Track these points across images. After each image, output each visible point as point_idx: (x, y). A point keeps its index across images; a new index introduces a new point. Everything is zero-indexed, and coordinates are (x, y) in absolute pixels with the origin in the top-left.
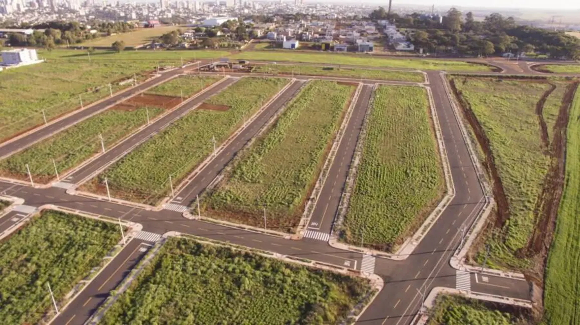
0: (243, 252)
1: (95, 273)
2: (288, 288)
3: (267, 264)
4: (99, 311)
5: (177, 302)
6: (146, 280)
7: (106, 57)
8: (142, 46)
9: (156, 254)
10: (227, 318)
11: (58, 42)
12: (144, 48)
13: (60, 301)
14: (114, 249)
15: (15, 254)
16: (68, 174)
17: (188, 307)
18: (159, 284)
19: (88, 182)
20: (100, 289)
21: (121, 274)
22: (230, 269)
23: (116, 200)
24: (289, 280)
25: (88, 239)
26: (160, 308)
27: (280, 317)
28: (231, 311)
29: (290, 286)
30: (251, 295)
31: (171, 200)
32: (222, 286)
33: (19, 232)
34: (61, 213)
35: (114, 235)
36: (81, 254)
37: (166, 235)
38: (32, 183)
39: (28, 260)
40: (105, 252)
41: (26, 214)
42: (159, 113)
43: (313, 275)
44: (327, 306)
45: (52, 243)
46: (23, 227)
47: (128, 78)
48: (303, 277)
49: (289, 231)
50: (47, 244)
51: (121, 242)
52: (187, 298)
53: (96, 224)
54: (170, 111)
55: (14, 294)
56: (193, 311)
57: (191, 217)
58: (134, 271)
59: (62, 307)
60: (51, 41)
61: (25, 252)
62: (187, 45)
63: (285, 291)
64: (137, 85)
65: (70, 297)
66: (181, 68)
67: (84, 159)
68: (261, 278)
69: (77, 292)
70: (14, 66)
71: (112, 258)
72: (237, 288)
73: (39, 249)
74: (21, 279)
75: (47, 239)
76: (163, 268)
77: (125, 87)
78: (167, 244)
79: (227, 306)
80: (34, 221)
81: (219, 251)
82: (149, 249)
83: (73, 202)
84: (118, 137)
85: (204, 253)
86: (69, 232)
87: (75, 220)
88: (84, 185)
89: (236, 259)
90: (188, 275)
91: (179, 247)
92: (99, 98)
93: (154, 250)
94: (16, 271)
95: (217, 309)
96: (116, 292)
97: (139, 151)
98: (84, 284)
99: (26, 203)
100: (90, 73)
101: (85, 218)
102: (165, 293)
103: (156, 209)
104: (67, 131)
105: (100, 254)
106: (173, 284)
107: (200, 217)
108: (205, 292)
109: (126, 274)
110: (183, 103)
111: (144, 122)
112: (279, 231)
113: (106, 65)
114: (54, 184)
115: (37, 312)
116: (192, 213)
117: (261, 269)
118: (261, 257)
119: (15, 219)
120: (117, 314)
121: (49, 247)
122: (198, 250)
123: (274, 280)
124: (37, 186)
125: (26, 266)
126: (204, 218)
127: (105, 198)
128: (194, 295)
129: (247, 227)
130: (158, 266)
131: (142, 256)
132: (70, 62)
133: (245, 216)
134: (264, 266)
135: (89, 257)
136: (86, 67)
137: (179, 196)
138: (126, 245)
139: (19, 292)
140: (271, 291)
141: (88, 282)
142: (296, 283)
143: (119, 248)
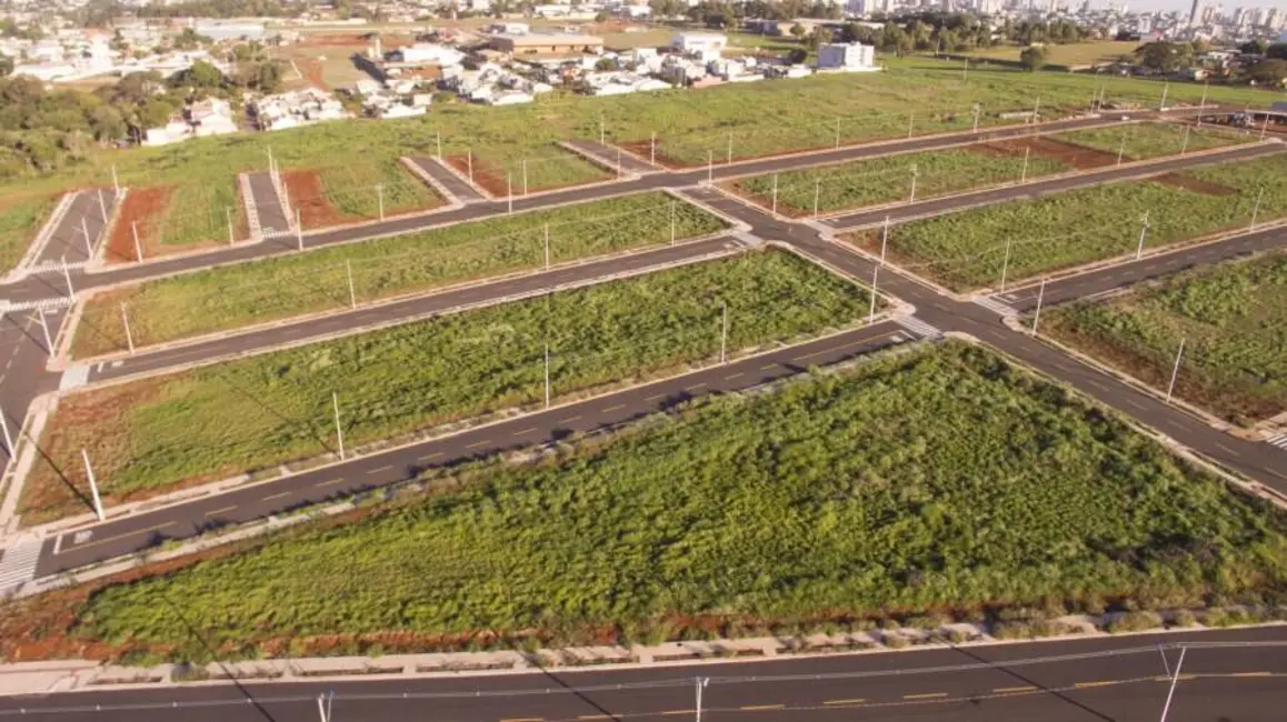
0: (1089, 407)
1: (800, 341)
2: (1152, 493)
3: (1132, 442)
4: (778, 382)
5: (909, 420)
6: (877, 376)
7: (1001, 76)
8: (1088, 67)
9: (915, 351)
10: (987, 478)
11: (921, 46)
12: (1093, 71)
13: (731, 351)
14: (848, 322)
15: (707, 282)
16: (834, 216)
17: (923, 434)
18: (893, 386)
19: (860, 232)
20: (796, 361)
21: (841, 355)
22: (1043, 419)
23: (892, 266)
24: (1165, 485)
25: (816, 296)
26: (874, 416)
27: (1099, 524)
28: (1000, 473)
29: (1162, 493)
30: (1060, 469)
31: (995, 295)
32: (1009, 435)
33: (725, 260)
34: (795, 256)
35: (861, 307)
36: (795, 309)
37: (948, 334)
38: (774, 212)
39: (719, 293)
40: (833, 321)
41: (744, 243)
42: (1054, 171)
43: (1234, 500)
44: (1230, 559)
45: (762, 284)
46: (734, 256)
47: (1024, 110)
48: (1202, 495)
49: (1230, 419)
50: (755, 284)
51: (866, 319)
52: (930, 423)
53: (842, 283)
54: (1081, 173)
55: (681, 321)
56: (929, 444)
57: (1016, 327)
58: (863, 358)
59: (732, 358)
60: (910, 41)
61: (721, 283)
62: (1199, 74)
63: (1141, 497)
64: (1036, 122)
65: (749, 352)
66: (1158, 110)
67: (872, 203)
68: (1101, 457)
69: (761, 350)
70: (830, 71)
71: (839, 333)
72: (1036, 449)
73: (741, 287)
74: (699, 311)
75: (757, 279)
76: (914, 373)
77: (1009, 121)
78: (943, 346)
79: (1000, 464)
80: (752, 254)
81: (1038, 390)
82: (908, 341)
83: (821, 249)
84: (949, 188)
85: (1006, 380)
86: (793, 280)
87: (810, 270)
88: (852, 235)
89: (1066, 411)
90: (952, 397)
91: (964, 355)
92: (948, 130)
93: (916, 346)
94: (698, 299)
95: (976, 460)
96: (819, 371)
97: (978, 214)
98: (778, 345)
99: (753, 232)
100: (953, 94)
101: (826, 272)
102: (895, 403)
103: (956, 297)
104: (865, 163)
105: (824, 321)
106: (919, 397)
107: (1034, 333)
108: (970, 430)
109: (848, 358)
110: (1119, 166)
111: (1016, 177)
112: (1206, 410)
113: (991, 87)
114: (805, 221)
115: (699, 350)
116: (1022, 323)
117: (1111, 444)
118: (1124, 428)
119: (728, 246)
120: (803, 395)
121: (755, 289)
122: (998, 372)
123: (1130, 469)
124: (780, 218)
125: (713, 299)
126: (1041, 336)
127: (876, 258)
128: (946, 424)
129: (1128, 379)
130: (909, 367)
131: (888, 346)
132: (927, 75)
133: (1137, 363)
134: (1123, 444)
135: (805, 317)
136: (952, 85)
137: (1014, 293)
138: (871, 324)
139: (689, 322)
140: (1106, 482)
141: (785, 346)
142: (1180, 495)
143: (857, 324)
